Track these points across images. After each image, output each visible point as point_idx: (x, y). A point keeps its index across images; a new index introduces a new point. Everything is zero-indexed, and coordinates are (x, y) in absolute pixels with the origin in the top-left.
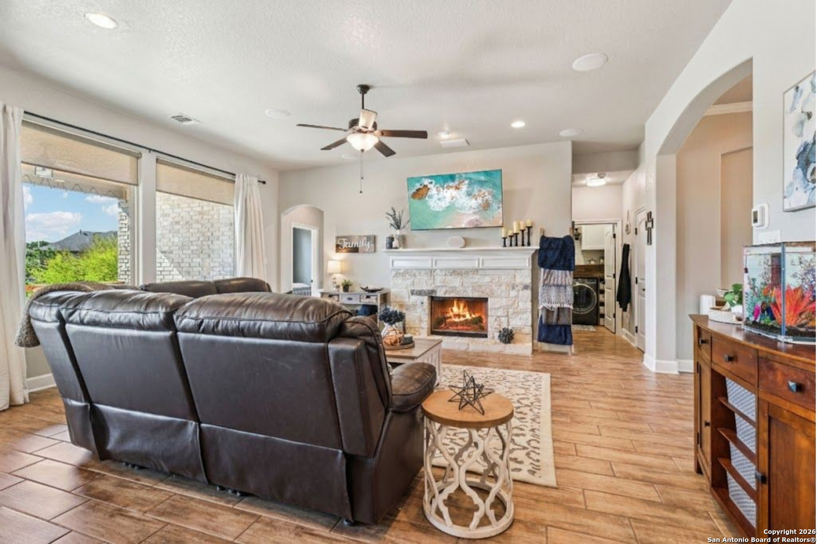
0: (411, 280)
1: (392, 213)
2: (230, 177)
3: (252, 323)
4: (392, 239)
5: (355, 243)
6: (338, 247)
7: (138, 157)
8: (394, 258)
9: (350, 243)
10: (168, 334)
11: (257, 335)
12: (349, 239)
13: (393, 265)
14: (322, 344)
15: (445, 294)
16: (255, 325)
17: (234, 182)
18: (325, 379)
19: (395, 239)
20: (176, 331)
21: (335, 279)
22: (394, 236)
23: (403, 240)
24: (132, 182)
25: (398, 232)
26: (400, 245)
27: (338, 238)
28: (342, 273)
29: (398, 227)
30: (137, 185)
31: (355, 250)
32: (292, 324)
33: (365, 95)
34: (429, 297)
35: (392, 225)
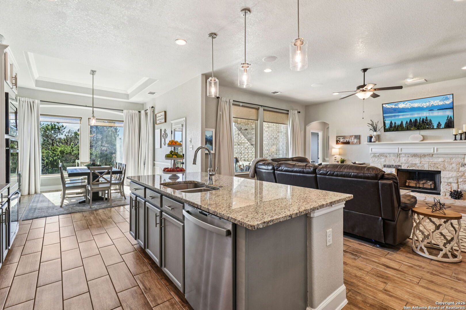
0: (384, 159)
1: (371, 123)
2: (287, 113)
3: (348, 173)
4: (371, 137)
5: (347, 140)
6: (337, 142)
7: (258, 109)
8: (372, 147)
9: (344, 140)
10: (314, 175)
11: (350, 177)
12: (344, 137)
13: (371, 151)
14: (377, 181)
15: (408, 167)
16: (349, 174)
17: (288, 114)
18: (377, 192)
19: (373, 137)
20: (316, 174)
21: (336, 158)
22: (372, 135)
23: (378, 138)
24: (256, 119)
25: (375, 133)
26: (376, 140)
27: (337, 137)
28: (340, 155)
29: (375, 131)
30: (258, 120)
31: (348, 143)
32: (365, 174)
33: (365, 73)
34: (396, 169)
35: (371, 129)
